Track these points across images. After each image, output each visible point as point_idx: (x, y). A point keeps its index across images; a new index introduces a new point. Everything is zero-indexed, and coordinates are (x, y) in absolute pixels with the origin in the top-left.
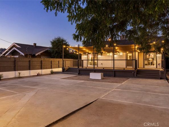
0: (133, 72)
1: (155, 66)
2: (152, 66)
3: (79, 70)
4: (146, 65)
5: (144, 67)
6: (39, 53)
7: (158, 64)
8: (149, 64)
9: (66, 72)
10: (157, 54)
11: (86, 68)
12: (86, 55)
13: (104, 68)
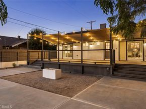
0: (108, 69)
1: (141, 58)
2: (137, 58)
4: (130, 56)
6: (17, 45)
7: (145, 56)
8: (133, 56)
9: (30, 65)
10: (143, 43)
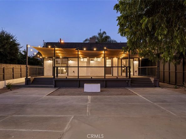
0: (127, 81)
3: (55, 81)
5: (121, 75)
7: (135, 72)
9: (32, 84)
11: (66, 77)
12: (50, 60)
13: (92, 77)
